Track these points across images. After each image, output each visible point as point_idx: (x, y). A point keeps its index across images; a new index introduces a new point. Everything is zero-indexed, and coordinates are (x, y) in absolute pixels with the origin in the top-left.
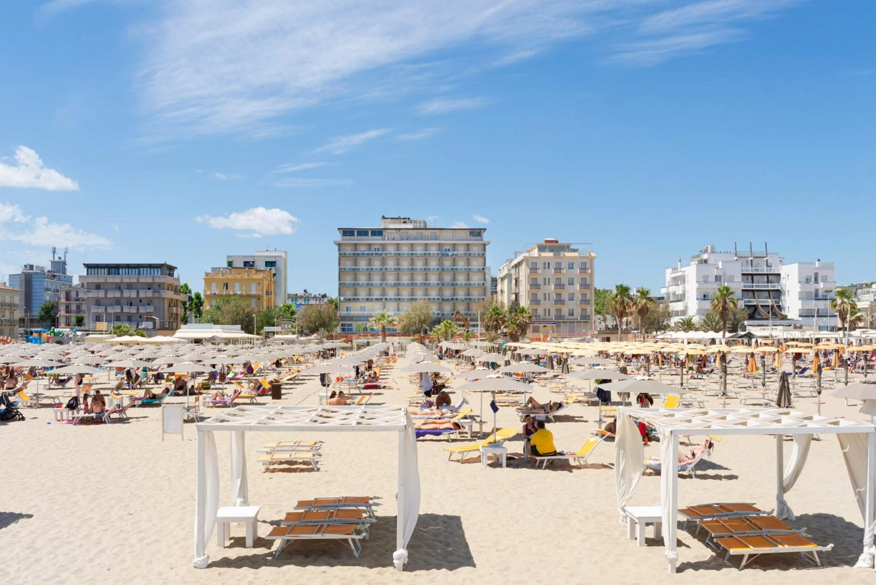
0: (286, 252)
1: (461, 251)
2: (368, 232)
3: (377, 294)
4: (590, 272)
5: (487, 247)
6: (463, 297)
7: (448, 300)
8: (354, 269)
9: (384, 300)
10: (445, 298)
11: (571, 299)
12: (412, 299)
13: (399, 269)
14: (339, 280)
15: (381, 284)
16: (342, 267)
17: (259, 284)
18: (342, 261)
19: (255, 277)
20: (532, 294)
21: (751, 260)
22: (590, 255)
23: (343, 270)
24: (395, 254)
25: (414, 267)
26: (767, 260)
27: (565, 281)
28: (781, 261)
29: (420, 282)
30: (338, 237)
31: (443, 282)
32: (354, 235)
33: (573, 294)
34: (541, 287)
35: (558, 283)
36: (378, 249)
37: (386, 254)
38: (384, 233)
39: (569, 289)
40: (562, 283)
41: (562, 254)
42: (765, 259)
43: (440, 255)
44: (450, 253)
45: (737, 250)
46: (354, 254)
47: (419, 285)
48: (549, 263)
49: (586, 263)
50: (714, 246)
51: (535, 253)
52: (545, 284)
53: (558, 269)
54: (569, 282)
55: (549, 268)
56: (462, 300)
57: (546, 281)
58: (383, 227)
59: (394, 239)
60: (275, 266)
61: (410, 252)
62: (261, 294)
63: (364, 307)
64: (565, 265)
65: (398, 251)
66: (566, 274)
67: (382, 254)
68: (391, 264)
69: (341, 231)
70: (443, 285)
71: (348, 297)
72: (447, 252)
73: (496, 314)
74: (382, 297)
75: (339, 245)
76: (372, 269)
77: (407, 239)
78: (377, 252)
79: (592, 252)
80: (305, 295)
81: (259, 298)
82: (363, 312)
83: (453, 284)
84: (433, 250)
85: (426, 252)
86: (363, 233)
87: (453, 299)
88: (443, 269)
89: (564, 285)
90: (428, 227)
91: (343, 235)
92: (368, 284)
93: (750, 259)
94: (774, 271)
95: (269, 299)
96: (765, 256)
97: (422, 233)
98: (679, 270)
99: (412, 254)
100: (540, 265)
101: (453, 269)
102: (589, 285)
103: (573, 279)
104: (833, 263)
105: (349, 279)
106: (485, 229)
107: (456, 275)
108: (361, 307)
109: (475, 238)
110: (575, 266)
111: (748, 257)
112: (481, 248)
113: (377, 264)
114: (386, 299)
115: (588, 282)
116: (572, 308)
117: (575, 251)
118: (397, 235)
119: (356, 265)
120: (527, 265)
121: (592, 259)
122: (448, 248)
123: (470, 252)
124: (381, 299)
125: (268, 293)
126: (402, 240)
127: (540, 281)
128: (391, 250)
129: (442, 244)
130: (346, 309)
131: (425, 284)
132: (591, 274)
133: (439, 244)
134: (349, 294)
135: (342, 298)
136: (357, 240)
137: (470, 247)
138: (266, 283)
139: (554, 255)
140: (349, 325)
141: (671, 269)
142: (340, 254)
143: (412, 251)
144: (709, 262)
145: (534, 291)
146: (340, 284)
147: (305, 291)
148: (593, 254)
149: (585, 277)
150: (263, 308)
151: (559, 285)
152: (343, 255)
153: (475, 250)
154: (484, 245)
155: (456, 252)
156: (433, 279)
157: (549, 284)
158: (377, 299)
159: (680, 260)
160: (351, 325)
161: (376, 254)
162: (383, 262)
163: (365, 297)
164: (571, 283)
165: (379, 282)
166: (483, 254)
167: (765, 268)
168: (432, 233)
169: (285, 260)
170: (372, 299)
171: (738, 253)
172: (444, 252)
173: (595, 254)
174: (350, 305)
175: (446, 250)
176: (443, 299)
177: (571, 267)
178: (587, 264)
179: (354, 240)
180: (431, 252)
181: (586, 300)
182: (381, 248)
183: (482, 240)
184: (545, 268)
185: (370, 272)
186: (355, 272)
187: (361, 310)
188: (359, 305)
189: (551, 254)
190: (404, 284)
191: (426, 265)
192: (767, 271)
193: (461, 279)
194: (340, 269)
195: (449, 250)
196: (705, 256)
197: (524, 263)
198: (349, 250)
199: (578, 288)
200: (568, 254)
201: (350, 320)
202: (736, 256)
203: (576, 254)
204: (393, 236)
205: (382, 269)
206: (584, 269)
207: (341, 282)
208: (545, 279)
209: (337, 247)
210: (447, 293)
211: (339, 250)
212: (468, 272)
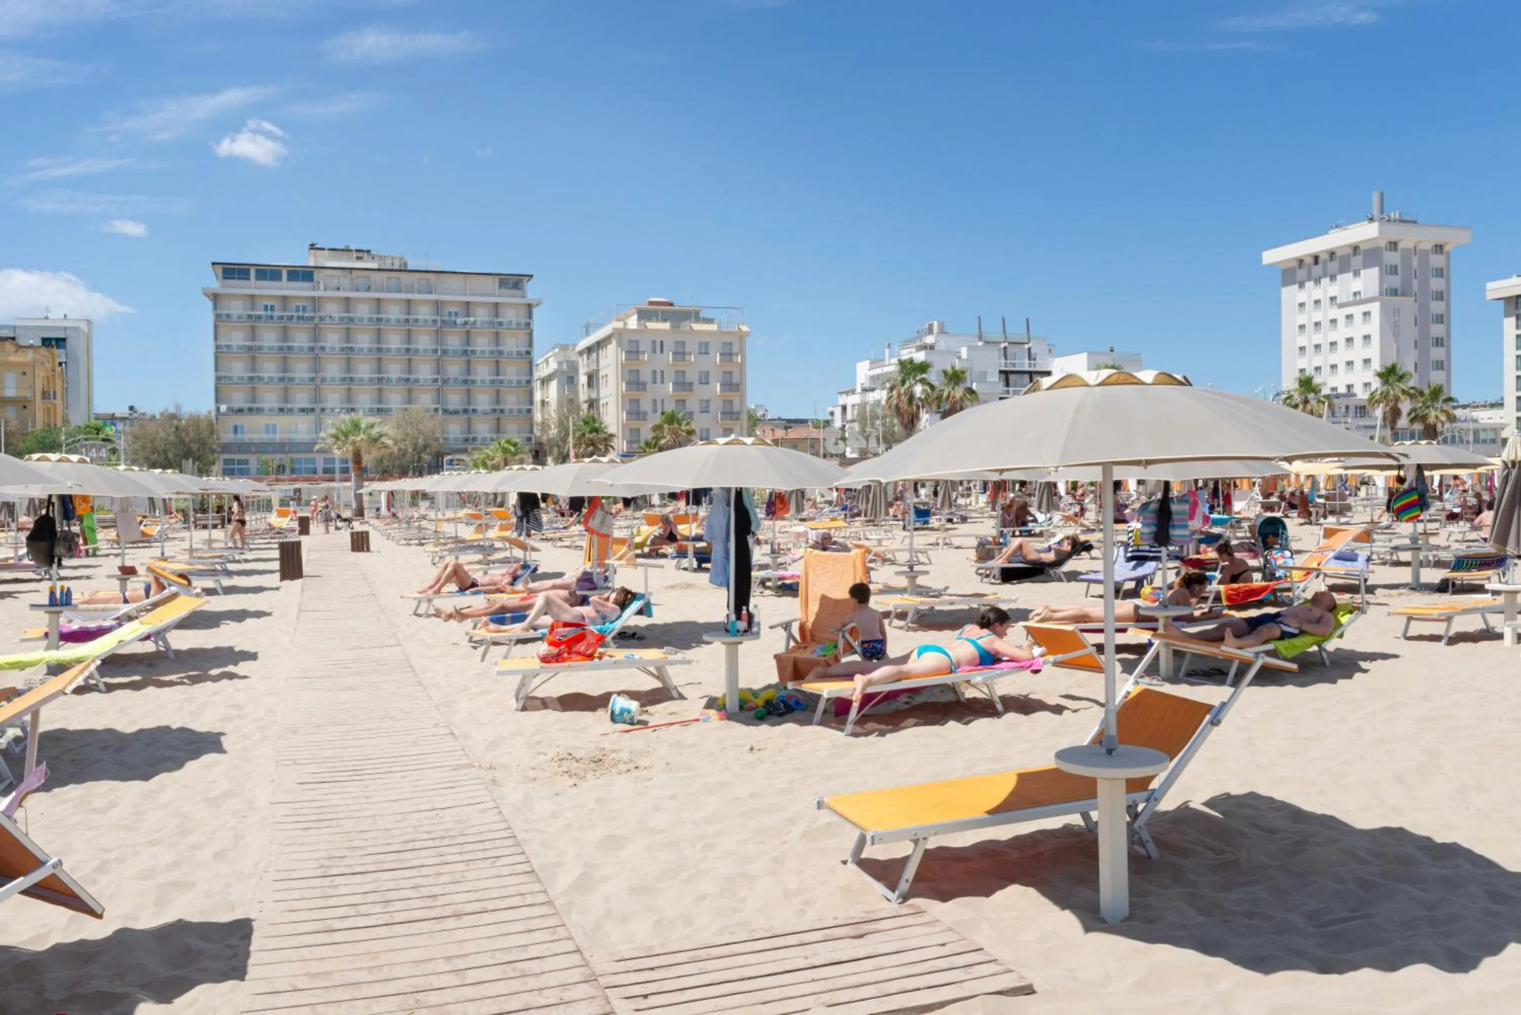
0: (88, 321)
1: (481, 316)
2: (280, 273)
3: (301, 399)
4: (739, 361)
5: (535, 311)
6: (488, 408)
7: (456, 412)
8: (250, 348)
9: (317, 411)
10: (451, 408)
11: (705, 411)
12: (379, 410)
13: (351, 349)
14: (216, 370)
15: (312, 379)
16: (222, 342)
17: (24, 374)
18: (222, 331)
19: (13, 358)
20: (630, 400)
21: (1005, 348)
22: (739, 329)
23: (225, 349)
24: (341, 319)
25: (381, 346)
26: (1029, 349)
27: (692, 376)
28: (1050, 351)
29: (397, 376)
30: (214, 283)
31: (446, 377)
32: (249, 279)
33: (708, 401)
34: (648, 387)
35: (680, 380)
36: (304, 308)
37: (321, 319)
38: (316, 276)
39: (701, 392)
40: (688, 379)
41: (686, 326)
42: (1026, 346)
43: (439, 324)
44: (460, 320)
45: (983, 330)
46: (250, 316)
47: (394, 382)
48: (662, 343)
49: (731, 344)
50: (943, 322)
51: (633, 323)
52: (655, 382)
53: (680, 354)
54: (700, 377)
55: (662, 351)
56: (485, 413)
57: (658, 377)
58: (312, 264)
59: (338, 289)
60: (64, 347)
61: (375, 316)
62: (29, 395)
63: (275, 426)
64: (692, 346)
65: (348, 312)
66: (694, 364)
67: (312, 318)
68: (332, 340)
69: (220, 269)
70: (445, 382)
71: (236, 406)
72: (453, 318)
73: (591, 432)
74: (314, 406)
75: (215, 298)
76: (290, 348)
77: (368, 289)
78: (301, 314)
79: (743, 324)
80: (130, 414)
81: (23, 404)
82: (271, 436)
83: (465, 382)
84: (424, 313)
85: (410, 317)
86: (268, 273)
87: (465, 411)
88: (445, 352)
89: (692, 384)
90: (409, 268)
91: (225, 278)
92: (282, 379)
93: (1003, 345)
94: (1041, 366)
95: (49, 409)
96: (1026, 341)
97: (399, 278)
98: (887, 362)
99: (378, 320)
100: (645, 346)
101: (465, 352)
102: (738, 385)
103: (708, 372)
104: (1139, 354)
105: (238, 369)
106: (532, 276)
107: (472, 364)
108: (267, 426)
109: (512, 292)
110: (711, 349)
111: (1000, 343)
112: (523, 312)
113: (301, 339)
114: (323, 410)
115: (736, 379)
116: (706, 426)
117: (710, 321)
118: (345, 282)
119: (253, 339)
120: (620, 344)
121: (742, 336)
122: (454, 309)
123: (500, 320)
124: (313, 410)
125: (45, 395)
126: (357, 290)
127: (646, 376)
128: (333, 310)
129: (443, 302)
130: (232, 429)
131: (408, 380)
132: (742, 366)
133: (437, 301)
134: (239, 399)
135: (223, 408)
136: (255, 288)
137: (501, 310)
138: (40, 373)
139: (673, 327)
140: (240, 462)
141: (868, 362)
142: (218, 316)
143: (379, 313)
144: (937, 348)
145: (635, 394)
146: (218, 379)
147: (131, 408)
148: (744, 328)
149: (729, 369)
150: (34, 425)
151: (682, 385)
152: (224, 318)
153: (510, 316)
154: (530, 307)
155: (472, 319)
156: (424, 371)
157: (662, 382)
158: (303, 410)
159: (889, 344)
160: (246, 462)
161: (298, 317)
162: (316, 334)
163: (276, 406)
164: (705, 379)
165: (307, 375)
166: (528, 324)
167: (1027, 361)
168: (419, 279)
169: (88, 337)
170: (291, 410)
171: (983, 335)
172: (446, 318)
173: (749, 327)
174: (240, 420)
175: (450, 314)
176: (445, 411)
177: (704, 350)
178: (733, 346)
179: (250, 288)
180: (420, 317)
181: (732, 413)
182: (309, 308)
183: (524, 297)
184: (654, 351)
185: (285, 354)
186: (253, 353)
187: (267, 432)
188: (261, 421)
189: (667, 326)
190: (361, 380)
191: (409, 343)
192: (1030, 367)
193: (482, 372)
194: (217, 347)
195: (456, 314)
196: (929, 340)
197: (614, 342)
198: (237, 309)
199: (718, 389)
200: (697, 327)
201: (240, 452)
202: (980, 339)
203: (713, 327)
204: (335, 283)
205: (312, 349)
206: (727, 355)
207: (220, 374)
208: (654, 372)
209: (210, 304)
210: (454, 400)
211: (215, 308)
212: (497, 360)
